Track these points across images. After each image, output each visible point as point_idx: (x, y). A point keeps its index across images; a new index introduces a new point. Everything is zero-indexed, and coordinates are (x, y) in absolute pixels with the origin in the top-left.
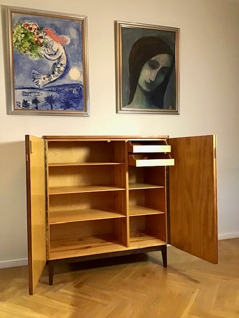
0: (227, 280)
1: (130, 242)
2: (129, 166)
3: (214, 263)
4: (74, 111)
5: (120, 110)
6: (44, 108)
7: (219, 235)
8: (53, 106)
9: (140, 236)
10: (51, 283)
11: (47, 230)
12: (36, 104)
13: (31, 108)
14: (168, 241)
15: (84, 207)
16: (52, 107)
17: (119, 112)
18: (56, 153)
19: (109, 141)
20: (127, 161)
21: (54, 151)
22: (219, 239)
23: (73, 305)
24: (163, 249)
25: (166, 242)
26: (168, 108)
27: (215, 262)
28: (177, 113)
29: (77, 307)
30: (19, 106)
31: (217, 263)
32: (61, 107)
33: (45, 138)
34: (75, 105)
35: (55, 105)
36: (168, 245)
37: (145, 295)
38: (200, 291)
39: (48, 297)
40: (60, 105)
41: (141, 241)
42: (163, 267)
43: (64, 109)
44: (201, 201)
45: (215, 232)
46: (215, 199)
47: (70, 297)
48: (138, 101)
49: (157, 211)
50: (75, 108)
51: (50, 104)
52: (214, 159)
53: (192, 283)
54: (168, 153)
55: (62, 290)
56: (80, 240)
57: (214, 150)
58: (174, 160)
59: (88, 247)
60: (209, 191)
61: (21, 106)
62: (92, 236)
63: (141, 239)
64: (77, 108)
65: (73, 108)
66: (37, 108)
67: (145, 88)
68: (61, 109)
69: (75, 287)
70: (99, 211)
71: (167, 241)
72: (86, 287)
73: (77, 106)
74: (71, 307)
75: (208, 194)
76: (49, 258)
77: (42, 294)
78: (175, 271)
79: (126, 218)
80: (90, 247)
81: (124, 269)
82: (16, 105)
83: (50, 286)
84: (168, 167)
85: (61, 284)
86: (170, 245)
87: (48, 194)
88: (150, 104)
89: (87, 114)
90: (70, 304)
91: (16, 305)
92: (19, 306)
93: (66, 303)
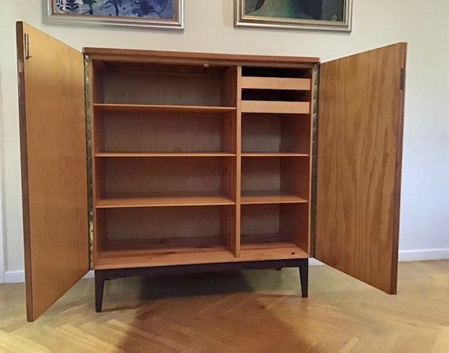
4: (157, 20)
5: (241, 20)
6: (104, 12)
8: (119, 8)
10: (99, 309)
11: (90, 218)
12: (90, 6)
13: (80, 13)
14: (311, 252)
16: (117, 11)
17: (239, 24)
19: (206, 65)
23: (120, 347)
24: (302, 265)
26: (329, 19)
28: (346, 29)
30: (61, 8)
31: (395, 293)
32: (134, 12)
33: (86, 51)
34: (158, 8)
35: (122, 7)
36: (311, 259)
38: (358, 341)
40: (131, 8)
42: (301, 297)
43: (139, 15)
47: (120, 333)
50: (159, 13)
51: (113, 7)
55: (113, 322)
61: (64, 8)
64: (162, 14)
65: (154, 13)
66: (91, 12)
68: (133, 16)
69: (136, 318)
71: (309, 252)
72: (155, 319)
73: (162, 11)
76: (94, 265)
77: (76, 325)
79: (235, 206)
82: (55, 6)
83: (97, 313)
85: (115, 312)
87: (93, 156)
89: (180, 26)
90: (115, 346)
91: (27, 340)
92: (30, 341)
93: (110, 343)
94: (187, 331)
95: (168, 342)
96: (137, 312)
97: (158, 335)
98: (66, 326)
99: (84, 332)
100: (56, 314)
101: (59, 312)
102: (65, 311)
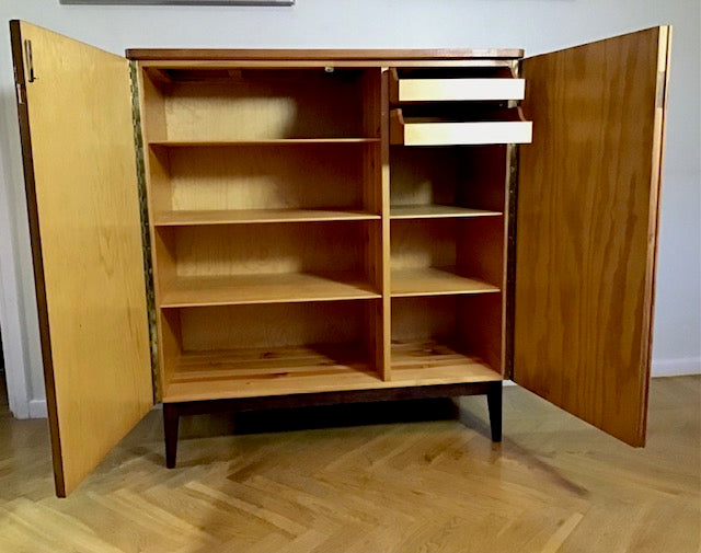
0: (676, 493)
1: (393, 368)
2: (392, 148)
3: (634, 444)
7: (654, 363)
9: (435, 353)
10: (171, 462)
11: (151, 323)
14: (506, 372)
15: (282, 267)
18: (198, 112)
19: (329, 66)
20: (384, 133)
21: (192, 108)
22: (652, 375)
23: (203, 529)
24: (493, 391)
25: (500, 373)
27: (637, 440)
29: (213, 534)
31: (642, 445)
33: (133, 55)
36: (507, 383)
37: (412, 519)
38: (582, 520)
39: (151, 501)
41: (430, 366)
42: (490, 441)
44: (607, 253)
45: (644, 350)
46: (651, 246)
47: (205, 503)
49: (480, 285)
52: (659, 111)
53: (565, 493)
55: (192, 485)
56: (267, 355)
57: (660, 78)
58: (530, 124)
59: (277, 375)
60: (632, 220)
62: (301, 347)
63: (434, 360)
69: (228, 478)
70: (317, 280)
71: (503, 372)
72: (258, 480)
74: (197, 532)
75: (629, 234)
76: (161, 396)
77: (137, 491)
78: (522, 453)
79: (381, 300)
80: (284, 374)
81: (381, 438)
83: (169, 470)
85: (196, 467)
86: (512, 384)
87: (152, 224)
90: (196, 526)
91: (62, 515)
92: (66, 516)
93: (188, 522)
94: (307, 500)
95: (278, 520)
96: (231, 468)
97: (261, 507)
98: (122, 492)
99: (150, 501)
100: (107, 472)
101: (112, 467)
102: (121, 467)
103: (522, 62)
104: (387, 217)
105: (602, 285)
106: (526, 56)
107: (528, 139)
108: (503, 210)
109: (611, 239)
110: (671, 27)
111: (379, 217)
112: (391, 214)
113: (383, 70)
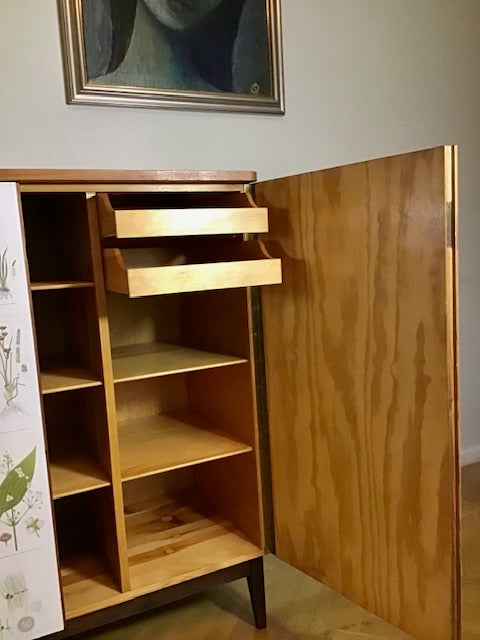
5: (81, 90)
9: (176, 521)
17: (78, 97)
20: (98, 276)
26: (247, 92)
28: (274, 109)
41: (174, 548)
48: (142, 59)
52: (449, 250)
54: (256, 235)
57: (447, 209)
58: (278, 261)
60: (423, 381)
63: (177, 534)
67: (164, 15)
84: (258, 290)
88: (185, 75)
103: (254, 187)
104: (110, 381)
105: (387, 456)
106: (260, 179)
107: (277, 279)
108: (248, 357)
109: (395, 400)
110: (456, 147)
111: (99, 383)
112: (115, 377)
113: (88, 196)
